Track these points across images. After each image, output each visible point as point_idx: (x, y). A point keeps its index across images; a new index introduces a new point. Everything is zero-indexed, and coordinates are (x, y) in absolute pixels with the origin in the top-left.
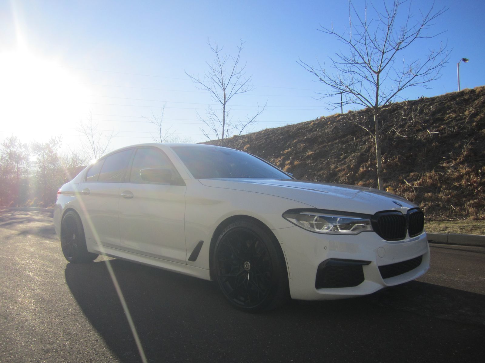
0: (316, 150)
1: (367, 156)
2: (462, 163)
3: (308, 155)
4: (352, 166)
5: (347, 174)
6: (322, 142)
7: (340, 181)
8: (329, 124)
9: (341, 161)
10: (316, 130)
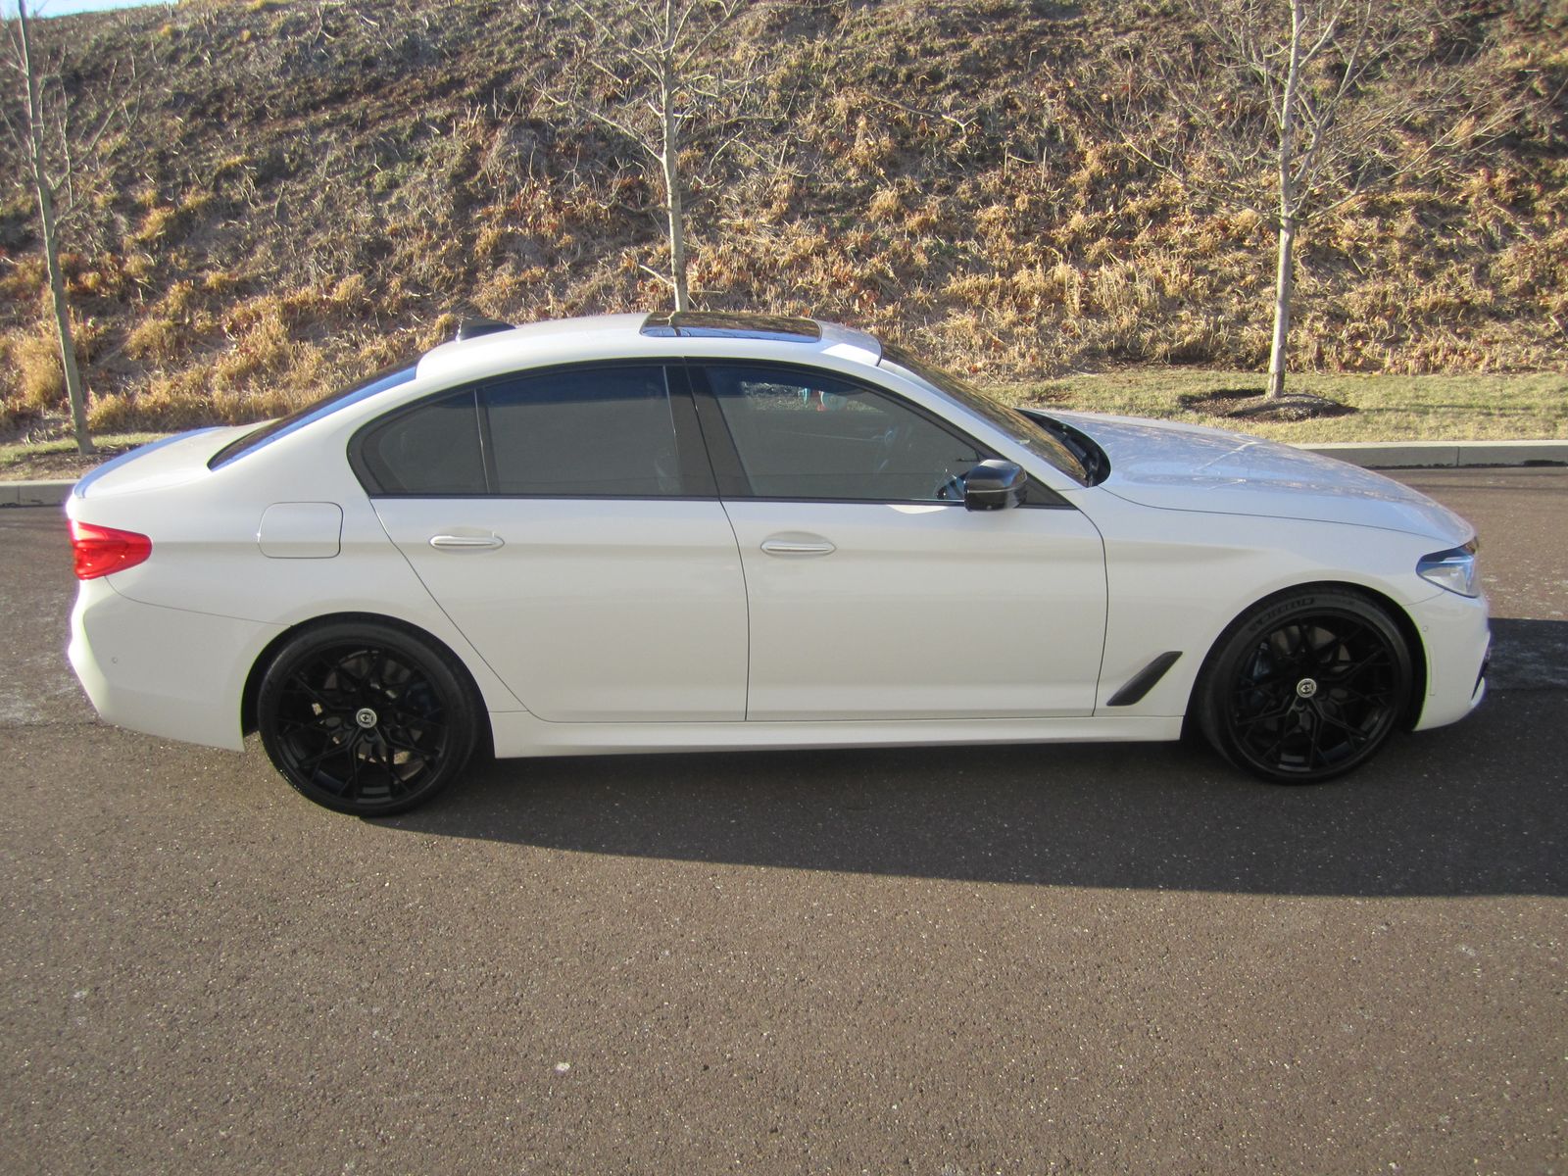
0: (250, 150)
1: (480, 180)
2: (787, 216)
3: (228, 167)
4: (440, 220)
5: (435, 246)
6: (259, 116)
7: (420, 269)
8: (245, 40)
9: (384, 196)
10: (197, 61)
